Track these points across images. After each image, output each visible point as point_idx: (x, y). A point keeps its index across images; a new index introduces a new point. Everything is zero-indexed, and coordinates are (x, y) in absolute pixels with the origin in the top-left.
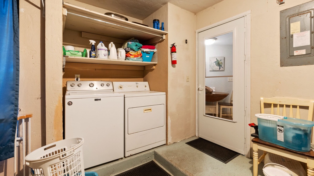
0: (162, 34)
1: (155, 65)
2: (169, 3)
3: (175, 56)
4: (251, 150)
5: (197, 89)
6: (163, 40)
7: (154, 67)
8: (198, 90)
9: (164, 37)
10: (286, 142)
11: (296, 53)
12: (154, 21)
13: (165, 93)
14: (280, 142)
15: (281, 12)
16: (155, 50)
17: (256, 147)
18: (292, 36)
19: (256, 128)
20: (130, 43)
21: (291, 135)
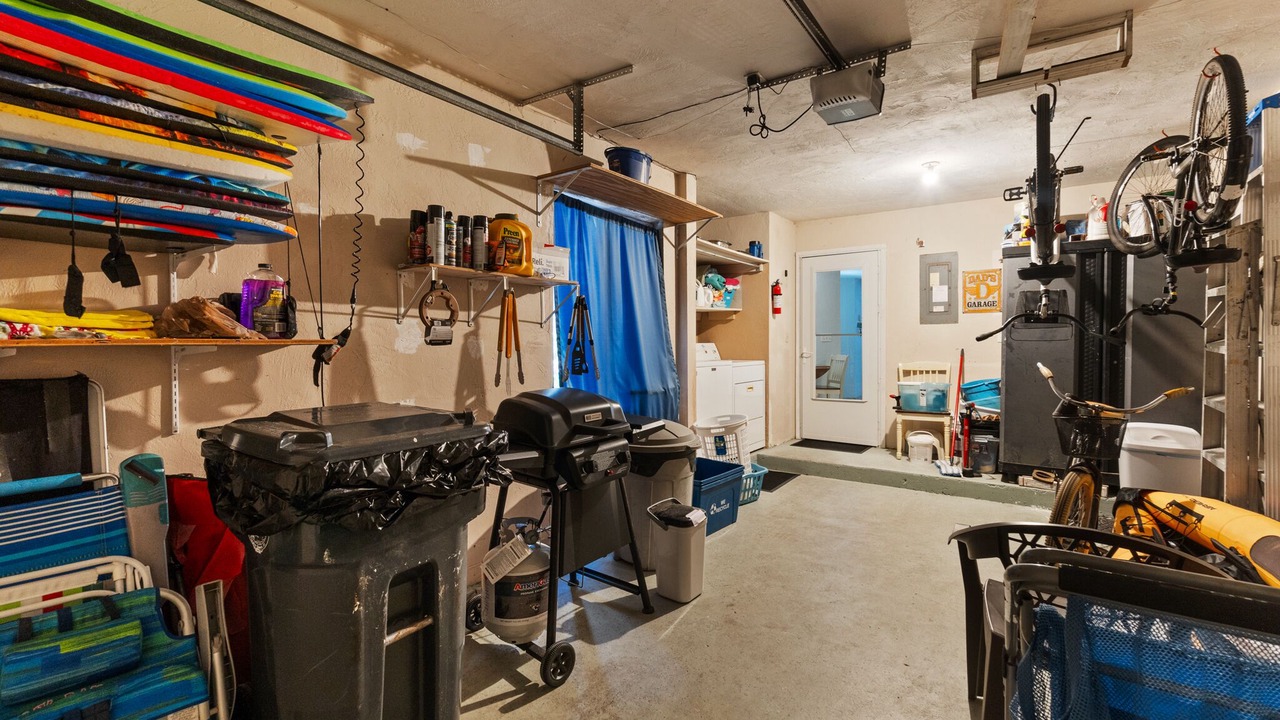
0: (759, 263)
1: (735, 312)
2: (770, 213)
3: (780, 301)
4: (895, 423)
5: (798, 355)
6: (758, 272)
7: (734, 317)
8: (802, 356)
9: (762, 267)
10: (928, 406)
11: (936, 309)
12: (752, 244)
13: (763, 362)
14: (922, 407)
15: (922, 257)
16: (738, 287)
17: (901, 418)
18: (932, 289)
19: (898, 398)
20: (710, 275)
21: (932, 397)
